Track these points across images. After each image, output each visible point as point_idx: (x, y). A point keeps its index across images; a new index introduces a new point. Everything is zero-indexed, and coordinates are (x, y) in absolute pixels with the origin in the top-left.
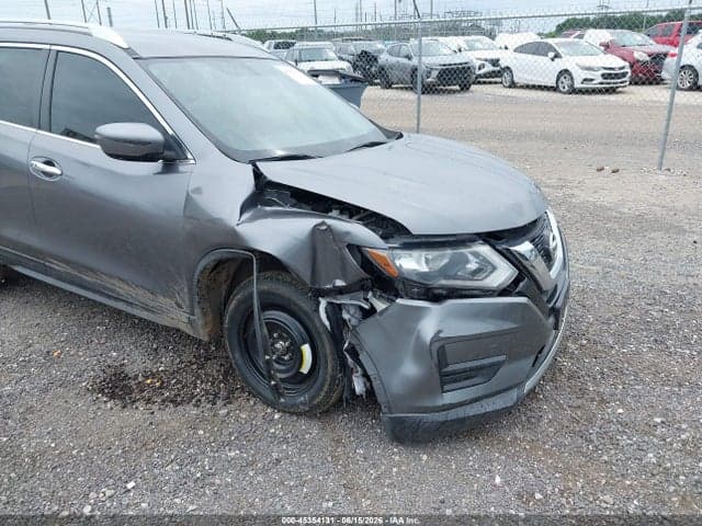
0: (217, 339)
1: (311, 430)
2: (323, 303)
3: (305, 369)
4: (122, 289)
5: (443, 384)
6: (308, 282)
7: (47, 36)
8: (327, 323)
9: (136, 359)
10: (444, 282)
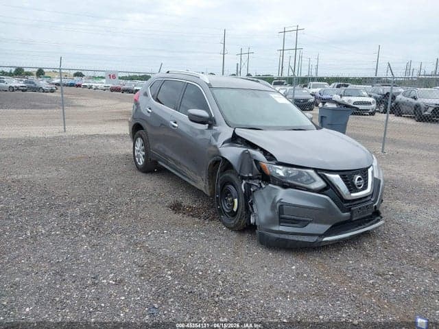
0: (213, 195)
1: (234, 235)
2: (244, 182)
3: (235, 209)
4: (188, 173)
5: (280, 222)
6: (238, 172)
7: (184, 77)
8: (244, 190)
9: (187, 201)
10: (289, 181)
